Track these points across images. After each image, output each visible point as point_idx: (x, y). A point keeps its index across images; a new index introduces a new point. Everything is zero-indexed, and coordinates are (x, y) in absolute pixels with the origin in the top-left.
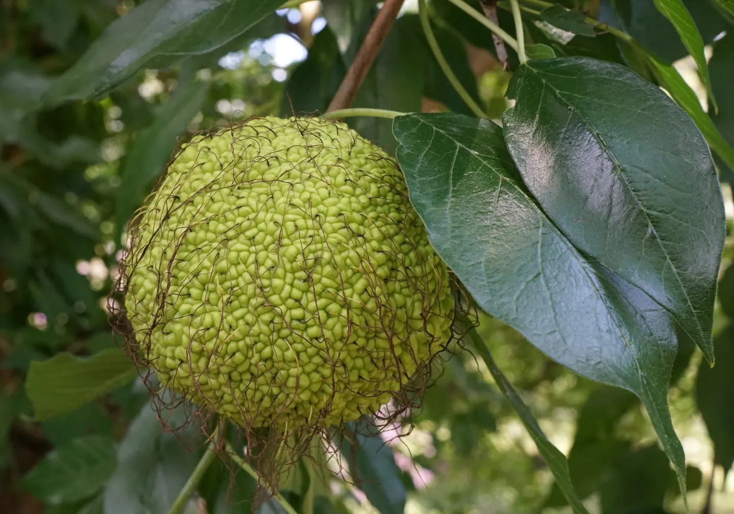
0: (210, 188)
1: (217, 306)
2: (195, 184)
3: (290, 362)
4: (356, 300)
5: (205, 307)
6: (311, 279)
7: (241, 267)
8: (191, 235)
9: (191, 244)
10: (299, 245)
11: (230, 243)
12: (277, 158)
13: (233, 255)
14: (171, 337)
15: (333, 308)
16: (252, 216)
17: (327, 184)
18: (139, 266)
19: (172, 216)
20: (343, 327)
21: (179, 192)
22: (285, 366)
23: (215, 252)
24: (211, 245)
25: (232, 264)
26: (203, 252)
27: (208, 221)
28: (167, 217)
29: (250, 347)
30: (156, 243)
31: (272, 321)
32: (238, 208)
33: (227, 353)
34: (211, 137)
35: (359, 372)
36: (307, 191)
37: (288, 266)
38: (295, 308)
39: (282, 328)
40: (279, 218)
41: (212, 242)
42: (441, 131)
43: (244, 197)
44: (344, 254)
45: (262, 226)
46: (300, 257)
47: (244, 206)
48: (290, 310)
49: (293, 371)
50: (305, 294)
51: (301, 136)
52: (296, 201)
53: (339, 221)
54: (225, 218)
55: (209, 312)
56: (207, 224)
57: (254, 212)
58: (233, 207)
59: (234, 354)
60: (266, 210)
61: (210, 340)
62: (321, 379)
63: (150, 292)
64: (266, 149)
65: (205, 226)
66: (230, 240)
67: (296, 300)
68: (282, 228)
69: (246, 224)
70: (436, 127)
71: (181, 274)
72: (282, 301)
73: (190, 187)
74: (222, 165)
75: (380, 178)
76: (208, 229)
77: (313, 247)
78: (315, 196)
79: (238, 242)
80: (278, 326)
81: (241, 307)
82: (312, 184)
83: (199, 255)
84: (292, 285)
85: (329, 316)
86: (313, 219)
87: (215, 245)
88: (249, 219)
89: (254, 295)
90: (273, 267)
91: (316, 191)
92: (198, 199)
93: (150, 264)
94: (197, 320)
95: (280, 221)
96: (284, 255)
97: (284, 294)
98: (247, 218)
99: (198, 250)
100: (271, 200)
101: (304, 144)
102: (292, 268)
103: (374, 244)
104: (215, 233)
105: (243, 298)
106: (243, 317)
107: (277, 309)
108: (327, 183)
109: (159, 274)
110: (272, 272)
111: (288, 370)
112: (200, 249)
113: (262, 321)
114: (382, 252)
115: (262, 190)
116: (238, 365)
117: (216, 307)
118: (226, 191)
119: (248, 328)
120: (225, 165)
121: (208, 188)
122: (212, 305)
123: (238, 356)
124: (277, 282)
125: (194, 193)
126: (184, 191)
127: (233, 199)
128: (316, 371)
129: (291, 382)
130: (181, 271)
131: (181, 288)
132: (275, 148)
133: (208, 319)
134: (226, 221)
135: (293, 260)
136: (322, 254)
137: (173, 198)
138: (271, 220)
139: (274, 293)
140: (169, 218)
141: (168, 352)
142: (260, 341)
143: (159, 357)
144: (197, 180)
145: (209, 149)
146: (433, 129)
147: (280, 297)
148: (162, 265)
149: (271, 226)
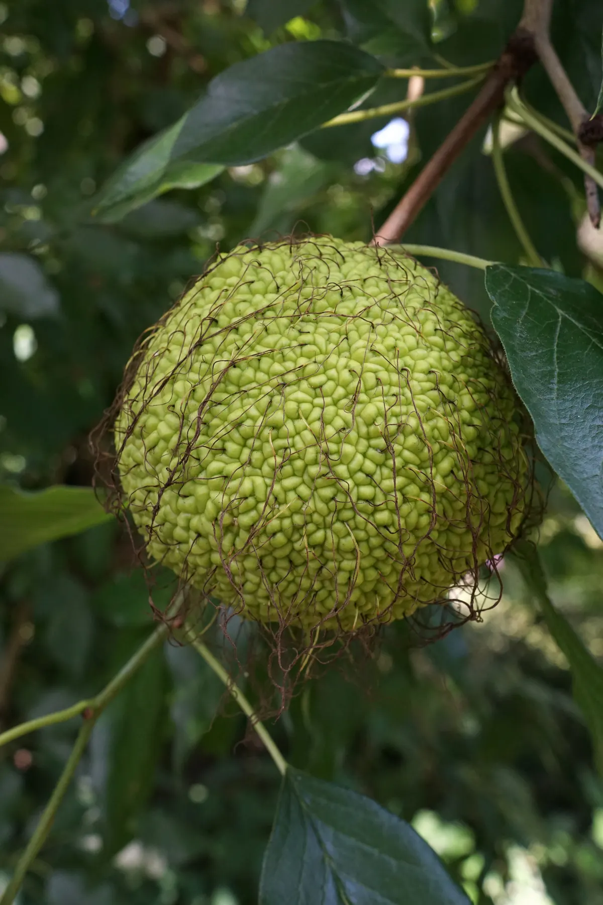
0: (263, 314)
1: (260, 469)
2: (241, 306)
3: (347, 552)
4: (439, 482)
5: (244, 470)
6: (391, 451)
7: (302, 423)
8: (234, 373)
9: (232, 383)
10: (381, 405)
11: (288, 390)
12: (351, 289)
13: (291, 406)
14: (189, 501)
15: (413, 489)
16: (320, 358)
17: (415, 331)
18: (153, 403)
19: (207, 343)
20: (420, 515)
21: (217, 315)
22: (338, 557)
23: (266, 399)
24: (260, 389)
25: (288, 417)
26: (249, 396)
27: (260, 356)
28: (200, 344)
29: (296, 528)
30: (180, 376)
31: (333, 499)
32: (302, 345)
33: (265, 532)
34: (260, 249)
35: (422, 572)
36: (391, 336)
37: (364, 430)
38: (364, 485)
39: (344, 508)
40: (354, 365)
41: (262, 385)
42: (537, 291)
43: (309, 332)
44: (431, 423)
45: (332, 373)
46: (380, 421)
47: (310, 344)
48: (358, 487)
49: (348, 564)
50: (379, 468)
51: (378, 265)
52: (379, 347)
53: (428, 381)
54: (283, 356)
55: (249, 476)
56: (258, 361)
57: (321, 353)
58: (294, 343)
59: (274, 534)
60: (338, 353)
61: (246, 512)
62: (379, 577)
63: (167, 439)
64: (336, 276)
65: (255, 363)
66: (289, 385)
67: (367, 475)
68: (360, 380)
69: (312, 367)
70: (531, 285)
71: (215, 421)
72: (350, 474)
73: (234, 310)
74: (278, 288)
75: (470, 333)
76: (259, 368)
77: (396, 409)
78: (401, 344)
79: (299, 389)
80: (340, 506)
81: (294, 475)
82: (396, 328)
83: (242, 400)
84: (364, 455)
85: (406, 500)
86: (399, 373)
87: (267, 389)
88: (315, 362)
89: (315, 462)
90: (344, 429)
91: (401, 338)
92: (244, 327)
93: (171, 403)
94: (233, 484)
95: (358, 370)
96: (359, 415)
97: (354, 465)
98: (313, 359)
99: (243, 393)
100: (345, 340)
101: (384, 276)
102: (368, 433)
103: (465, 414)
104: (267, 373)
105: (299, 464)
106: (294, 489)
107: (343, 483)
108: (415, 329)
109: (183, 417)
110: (342, 434)
111: (340, 562)
112: (245, 391)
113: (320, 497)
114: (473, 426)
115: (333, 326)
116: (275, 549)
117: (259, 471)
118: (285, 321)
119: (300, 502)
120: (283, 289)
121: (259, 314)
122: (254, 467)
123: (280, 538)
124: (348, 449)
125: (240, 318)
126: (225, 314)
127: (294, 333)
128: (375, 567)
129: (342, 578)
130: (214, 417)
131: (214, 440)
132: (345, 277)
133: (247, 485)
134: (284, 361)
135: (371, 422)
136: (407, 419)
137: (209, 321)
138: (345, 367)
139: (341, 463)
140: (201, 345)
141: (181, 520)
142: (312, 522)
143: (163, 524)
144: (244, 301)
145: (260, 265)
146: (527, 288)
147: (348, 468)
148: (187, 407)
149: (345, 375)
